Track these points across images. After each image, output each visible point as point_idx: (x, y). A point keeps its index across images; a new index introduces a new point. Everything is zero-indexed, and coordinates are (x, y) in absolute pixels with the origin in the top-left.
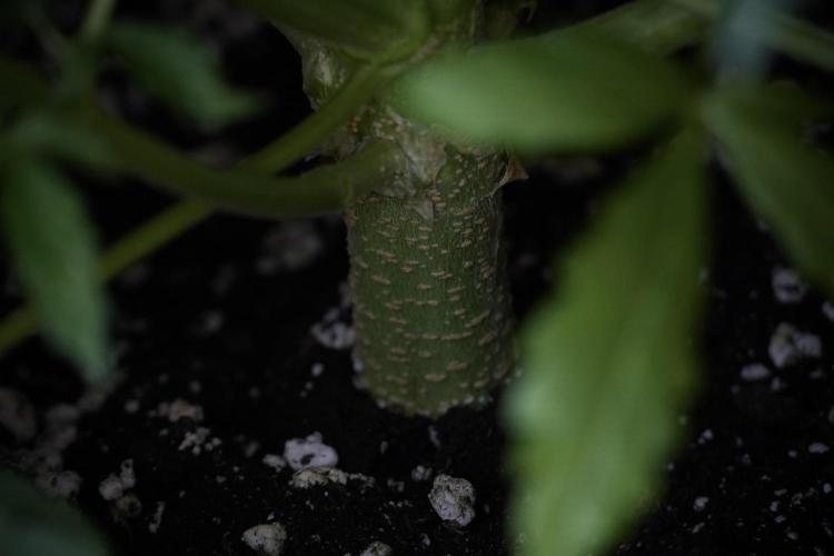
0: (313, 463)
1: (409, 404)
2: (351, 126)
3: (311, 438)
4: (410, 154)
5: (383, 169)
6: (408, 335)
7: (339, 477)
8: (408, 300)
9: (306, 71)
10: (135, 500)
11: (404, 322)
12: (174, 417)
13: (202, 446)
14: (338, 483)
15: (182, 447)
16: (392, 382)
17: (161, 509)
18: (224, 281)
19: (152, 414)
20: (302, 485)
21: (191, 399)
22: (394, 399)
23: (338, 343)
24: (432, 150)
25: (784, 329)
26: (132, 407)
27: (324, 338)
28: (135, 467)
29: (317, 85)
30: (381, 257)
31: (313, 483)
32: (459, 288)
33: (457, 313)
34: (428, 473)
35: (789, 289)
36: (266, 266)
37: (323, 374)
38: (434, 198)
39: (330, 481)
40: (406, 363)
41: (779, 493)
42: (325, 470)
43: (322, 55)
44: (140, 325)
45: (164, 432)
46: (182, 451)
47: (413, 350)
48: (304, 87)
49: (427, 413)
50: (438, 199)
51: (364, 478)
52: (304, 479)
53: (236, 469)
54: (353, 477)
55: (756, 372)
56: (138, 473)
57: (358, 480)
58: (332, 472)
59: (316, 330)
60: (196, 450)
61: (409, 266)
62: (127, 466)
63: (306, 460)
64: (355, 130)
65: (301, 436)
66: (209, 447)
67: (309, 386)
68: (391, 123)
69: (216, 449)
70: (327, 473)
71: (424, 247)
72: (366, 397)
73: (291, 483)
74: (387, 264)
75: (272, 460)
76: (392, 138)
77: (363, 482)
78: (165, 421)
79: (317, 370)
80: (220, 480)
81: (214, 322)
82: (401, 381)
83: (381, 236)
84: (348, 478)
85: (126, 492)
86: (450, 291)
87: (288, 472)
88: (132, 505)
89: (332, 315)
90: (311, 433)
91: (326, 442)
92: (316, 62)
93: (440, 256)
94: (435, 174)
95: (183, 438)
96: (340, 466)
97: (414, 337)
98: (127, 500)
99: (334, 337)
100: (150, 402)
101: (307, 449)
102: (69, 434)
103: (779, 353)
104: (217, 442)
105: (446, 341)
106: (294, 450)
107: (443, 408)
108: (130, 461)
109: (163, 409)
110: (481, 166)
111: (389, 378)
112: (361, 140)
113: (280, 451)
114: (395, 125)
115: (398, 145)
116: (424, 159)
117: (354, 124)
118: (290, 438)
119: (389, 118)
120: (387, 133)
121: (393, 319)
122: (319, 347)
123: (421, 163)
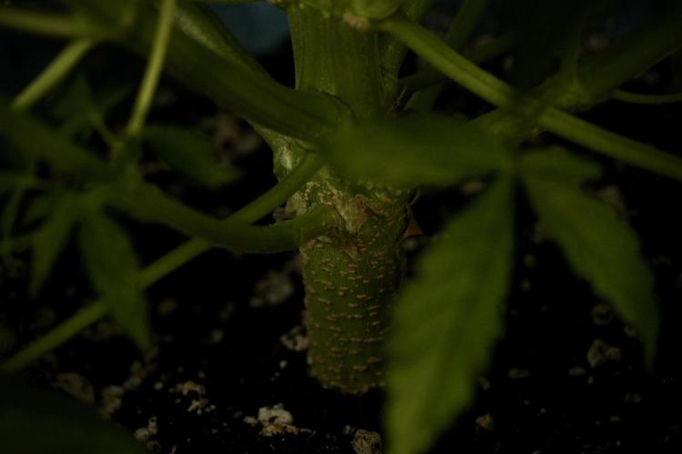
0: (276, 421)
1: (343, 387)
2: (304, 196)
3: (276, 407)
4: (342, 214)
5: (324, 224)
6: (342, 339)
7: (292, 429)
8: (341, 314)
9: (275, 161)
10: (157, 443)
11: (339, 329)
12: (185, 392)
13: (203, 409)
14: (292, 434)
15: (190, 409)
16: (332, 371)
17: (174, 450)
18: (226, 313)
19: (171, 390)
20: (268, 435)
21: (198, 381)
22: (333, 383)
23: (298, 348)
24: (357, 211)
25: (597, 343)
26: (159, 386)
27: (289, 344)
28: (157, 422)
29: (283, 169)
30: (325, 285)
31: (275, 433)
32: (375, 307)
33: (374, 324)
34: (353, 430)
35: (601, 316)
36: (256, 302)
37: (287, 367)
38: (359, 245)
39: (286, 432)
40: (341, 358)
41: (586, 446)
42: (284, 425)
43: (285, 148)
44: (168, 339)
45: (178, 401)
46: (190, 413)
47: (346, 349)
48: (274, 171)
49: (355, 392)
50: (362, 245)
51: (310, 431)
52: (269, 430)
53: (225, 425)
54: (302, 430)
55: (579, 371)
56: (159, 426)
57: (306, 432)
58: (288, 427)
59: (284, 339)
60: (199, 412)
61: (342, 291)
62: (153, 421)
63: (272, 420)
64: (307, 198)
65: (270, 405)
66: (208, 410)
67: (277, 374)
68: (329, 193)
69: (213, 411)
70: (285, 427)
71: (352, 278)
72: (315, 382)
73: (260, 433)
74: (328, 290)
75: (250, 420)
76: (330, 204)
77: (310, 434)
78: (180, 394)
79: (283, 364)
80: (214, 431)
81: (217, 336)
82: (338, 371)
83: (324, 270)
84: (299, 432)
85: (152, 437)
86: (369, 309)
87: (260, 426)
88: (155, 446)
89: (295, 330)
90: (276, 403)
91: (286, 409)
92: (282, 154)
93: (363, 285)
94: (359, 227)
95: (190, 404)
96: (293, 424)
97: (345, 339)
98: (152, 443)
99: (295, 344)
100: (171, 383)
101: (274, 413)
102: (117, 403)
103: (593, 358)
104: (213, 407)
105: (367, 343)
106: (264, 413)
107: (365, 389)
108: (155, 418)
109: (179, 386)
110: (390, 224)
111: (330, 368)
112: (311, 205)
113: (256, 415)
114: (332, 195)
115: (334, 207)
116: (352, 218)
117: (306, 195)
118: (262, 406)
119: (328, 190)
120: (327, 200)
121: (332, 328)
122: (285, 349)
123: (350, 220)
